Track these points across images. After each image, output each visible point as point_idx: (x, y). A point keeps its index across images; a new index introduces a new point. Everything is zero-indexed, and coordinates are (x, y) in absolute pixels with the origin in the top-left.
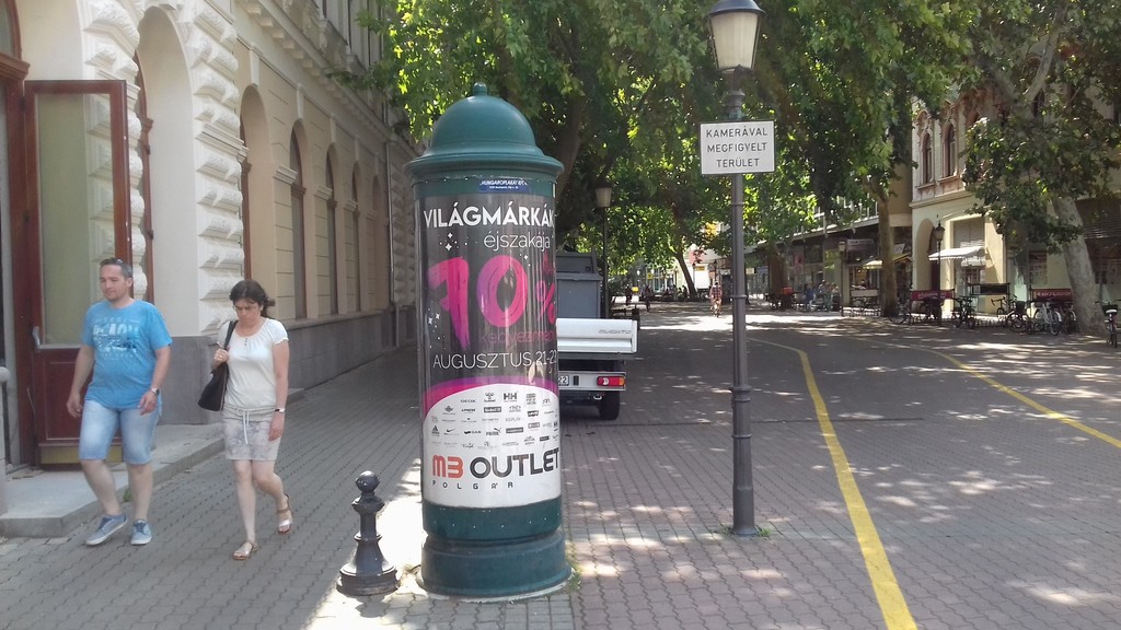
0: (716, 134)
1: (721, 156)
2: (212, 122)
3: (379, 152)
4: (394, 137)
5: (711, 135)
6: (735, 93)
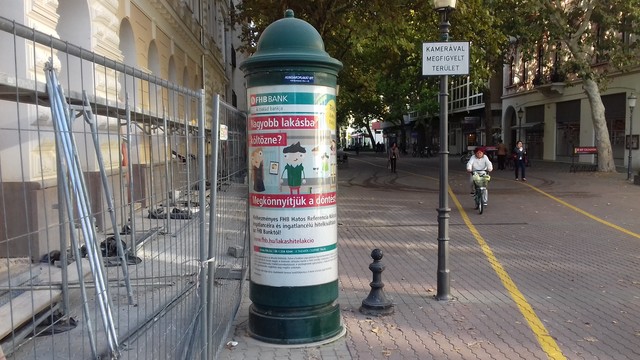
0: (432, 50)
1: (436, 63)
2: (103, 39)
3: (198, 61)
4: (207, 52)
5: (429, 50)
6: (444, 24)
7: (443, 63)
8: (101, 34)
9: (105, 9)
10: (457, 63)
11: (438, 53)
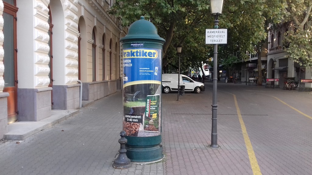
1: (211, 39)
2: (70, 26)
3: (117, 35)
4: (122, 31)
5: (209, 32)
6: (216, 21)
7: (215, 38)
8: (69, 24)
9: (71, 12)
10: (221, 38)
11: (213, 34)
